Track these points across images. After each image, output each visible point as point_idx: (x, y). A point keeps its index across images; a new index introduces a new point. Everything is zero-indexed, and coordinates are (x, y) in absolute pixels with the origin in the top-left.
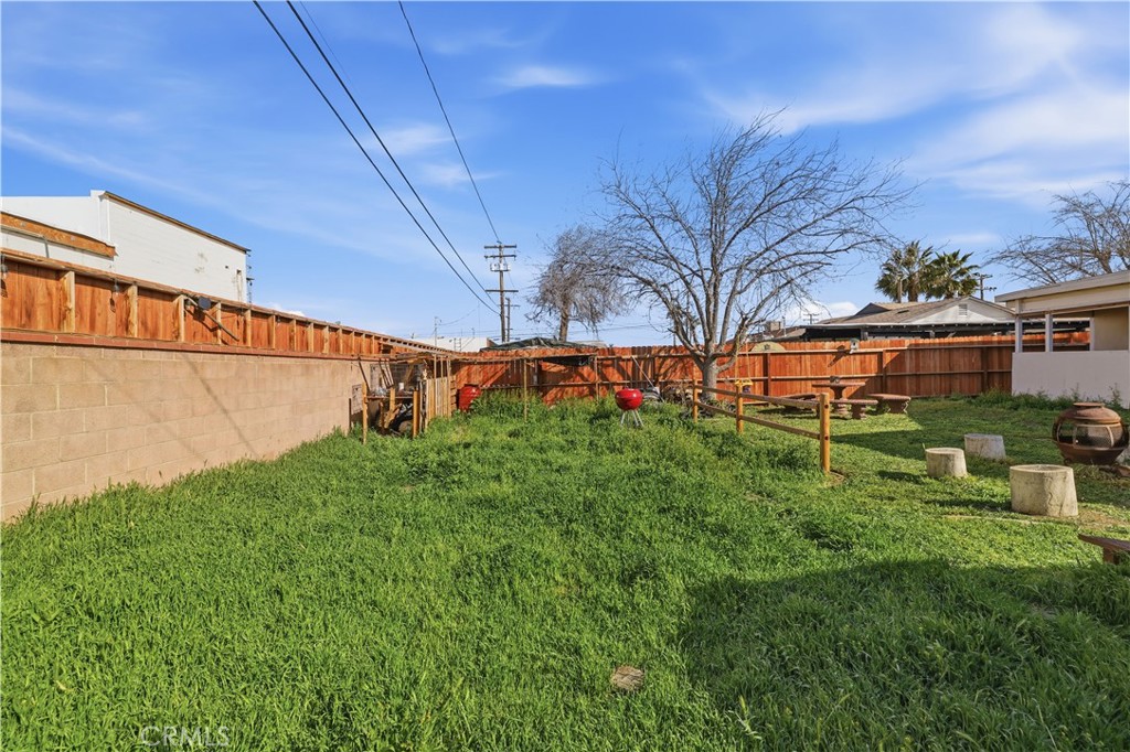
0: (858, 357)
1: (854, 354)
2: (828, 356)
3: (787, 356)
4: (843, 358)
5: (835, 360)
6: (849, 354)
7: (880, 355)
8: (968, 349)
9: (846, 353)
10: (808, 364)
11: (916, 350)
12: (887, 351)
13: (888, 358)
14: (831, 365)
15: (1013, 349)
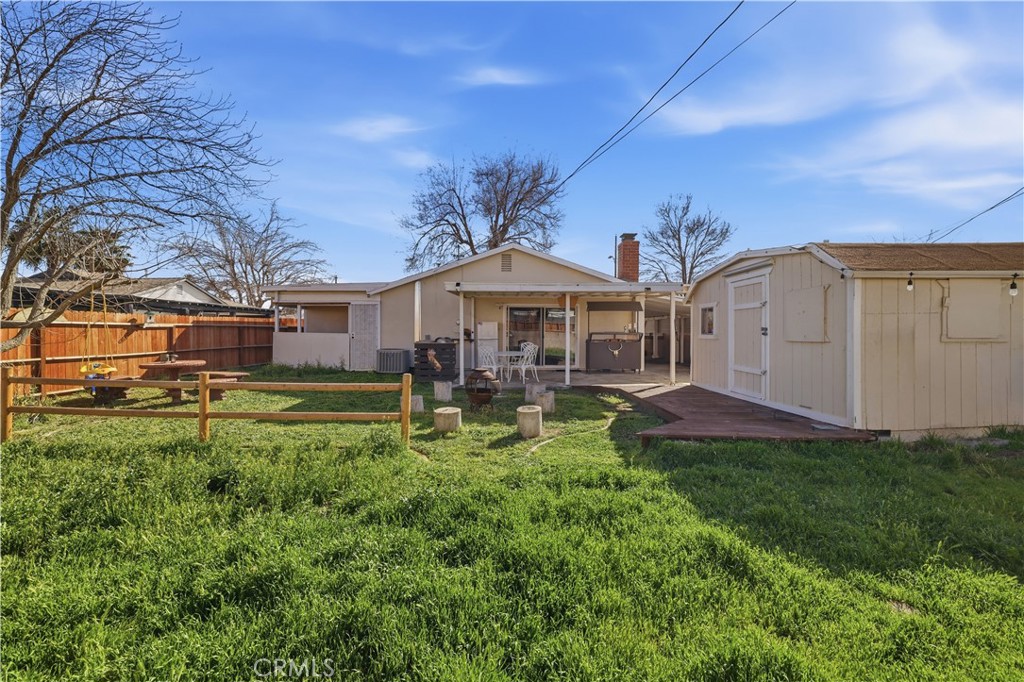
0: (149, 332)
1: (147, 329)
2: (119, 330)
3: (68, 329)
4: (135, 334)
5: (127, 335)
6: (142, 329)
7: (170, 330)
8: (231, 326)
9: (139, 327)
10: (96, 339)
11: (198, 326)
12: (177, 327)
13: (176, 334)
14: (122, 340)
15: (273, 329)
